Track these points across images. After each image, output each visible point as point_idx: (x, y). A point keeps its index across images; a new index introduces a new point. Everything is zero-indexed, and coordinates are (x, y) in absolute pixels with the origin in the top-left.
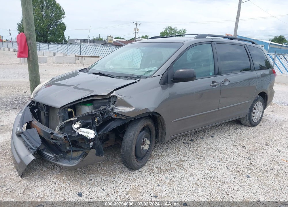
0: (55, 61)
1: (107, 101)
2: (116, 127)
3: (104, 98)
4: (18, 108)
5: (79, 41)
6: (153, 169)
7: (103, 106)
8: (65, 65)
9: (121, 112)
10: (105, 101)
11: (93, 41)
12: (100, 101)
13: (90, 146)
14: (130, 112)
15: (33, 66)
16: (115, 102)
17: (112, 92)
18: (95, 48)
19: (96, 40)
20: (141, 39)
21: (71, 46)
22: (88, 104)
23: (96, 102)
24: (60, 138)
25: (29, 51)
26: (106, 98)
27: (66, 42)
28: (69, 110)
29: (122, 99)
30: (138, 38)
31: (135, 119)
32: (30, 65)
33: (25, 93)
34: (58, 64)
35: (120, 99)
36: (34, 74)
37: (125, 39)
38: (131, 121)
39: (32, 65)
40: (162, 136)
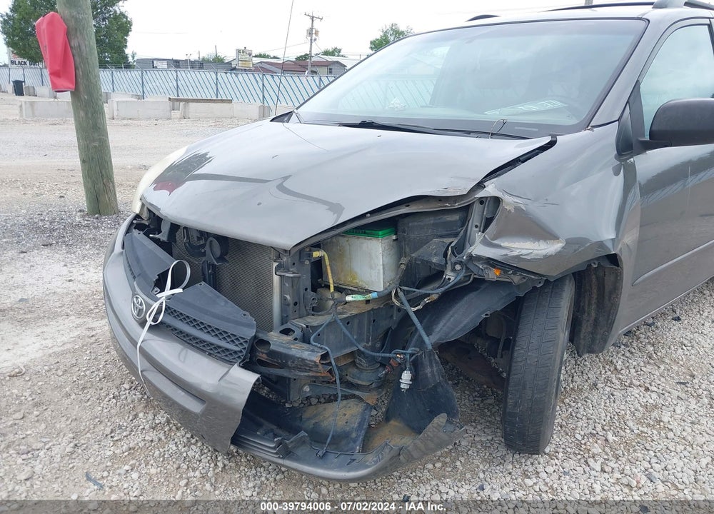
0: (116, 113)
1: (456, 217)
2: (488, 313)
3: (448, 206)
4: (57, 243)
5: (164, 65)
6: (583, 442)
7: (441, 236)
8: (143, 123)
9: (518, 257)
10: (449, 218)
11: (200, 65)
12: (431, 220)
13: (402, 386)
14: (547, 258)
15: (90, 115)
16: (488, 222)
17: (480, 185)
18: (217, 79)
19: (208, 61)
20: (322, 56)
21: (149, 75)
22: (380, 233)
23: (416, 224)
24: (303, 360)
25: (76, 69)
26: (457, 205)
27: (128, 66)
28: (316, 254)
29: (518, 209)
30: (316, 54)
31: (547, 282)
32: (82, 114)
33: (61, 197)
34: (125, 122)
35: (513, 211)
36: (94, 141)
37: (278, 58)
38: (535, 288)
39: (86, 114)
40: (592, 333)
